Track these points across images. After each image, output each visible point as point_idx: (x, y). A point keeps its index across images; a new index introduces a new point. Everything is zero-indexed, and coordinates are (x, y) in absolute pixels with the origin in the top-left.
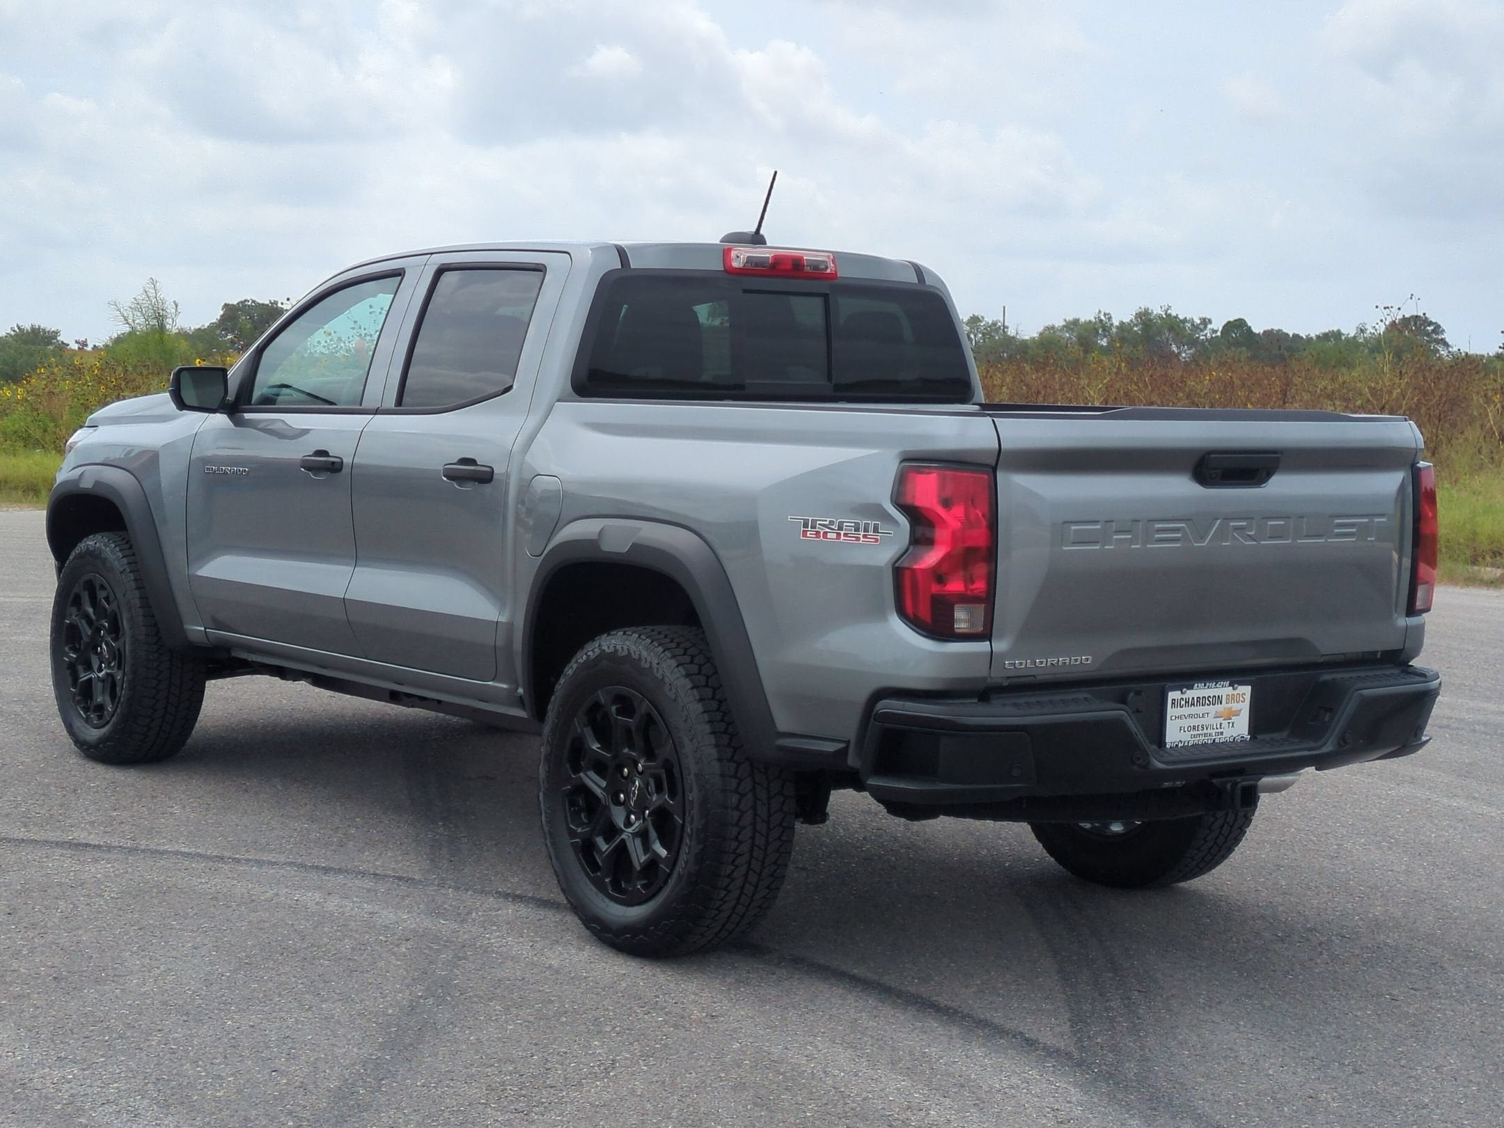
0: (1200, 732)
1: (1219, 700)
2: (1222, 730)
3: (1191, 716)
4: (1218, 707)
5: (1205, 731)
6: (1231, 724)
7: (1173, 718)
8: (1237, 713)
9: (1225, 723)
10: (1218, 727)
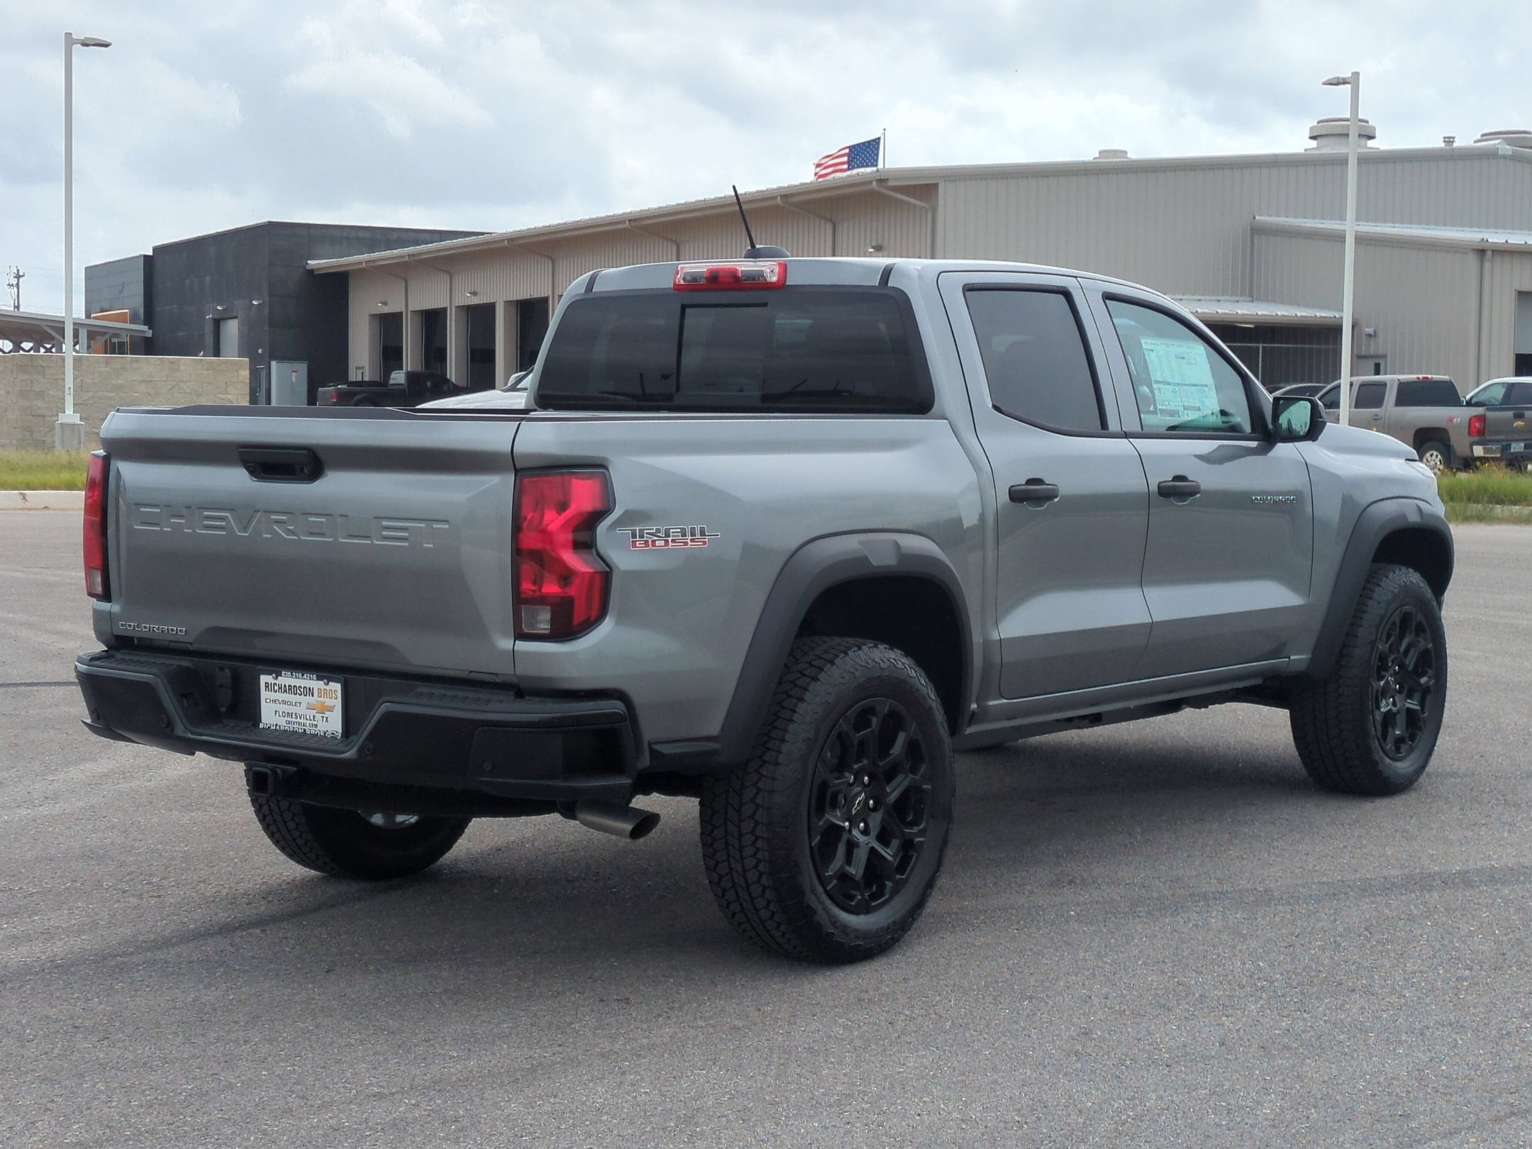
0: (294, 720)
1: (310, 692)
2: (316, 723)
3: (284, 702)
4: (309, 698)
5: (298, 720)
6: (325, 719)
7: (268, 701)
8: (331, 709)
9: (319, 716)
10: (312, 718)
